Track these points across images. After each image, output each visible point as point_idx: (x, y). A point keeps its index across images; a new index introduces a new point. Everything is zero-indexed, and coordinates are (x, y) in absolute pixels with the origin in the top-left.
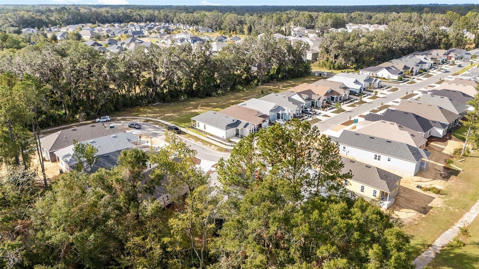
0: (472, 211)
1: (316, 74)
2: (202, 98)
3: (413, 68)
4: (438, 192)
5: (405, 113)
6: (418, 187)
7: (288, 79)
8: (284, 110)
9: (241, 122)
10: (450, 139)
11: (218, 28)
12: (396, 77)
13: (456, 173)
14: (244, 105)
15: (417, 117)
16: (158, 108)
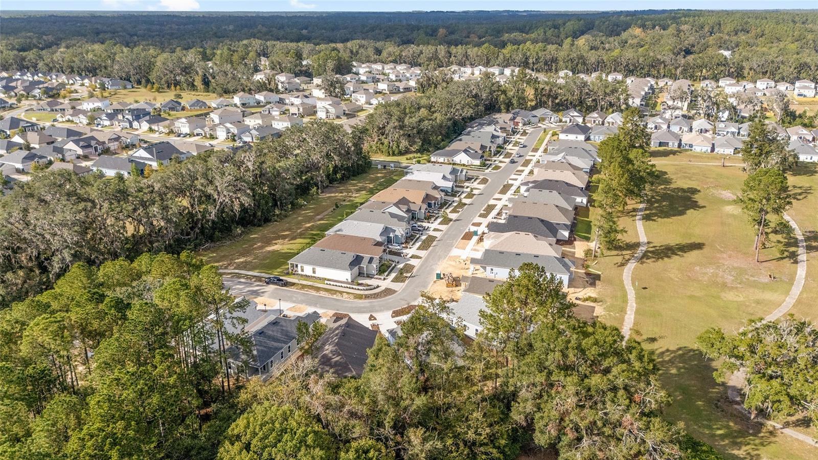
0: (628, 312)
1: (379, 167)
2: (260, 226)
3: (490, 147)
4: (595, 300)
5: (529, 218)
6: (577, 299)
7: (348, 178)
8: (394, 231)
9: (363, 258)
10: (575, 240)
11: (143, 81)
12: (477, 162)
13: (597, 277)
14: (339, 231)
15: (542, 221)
16: (213, 252)
